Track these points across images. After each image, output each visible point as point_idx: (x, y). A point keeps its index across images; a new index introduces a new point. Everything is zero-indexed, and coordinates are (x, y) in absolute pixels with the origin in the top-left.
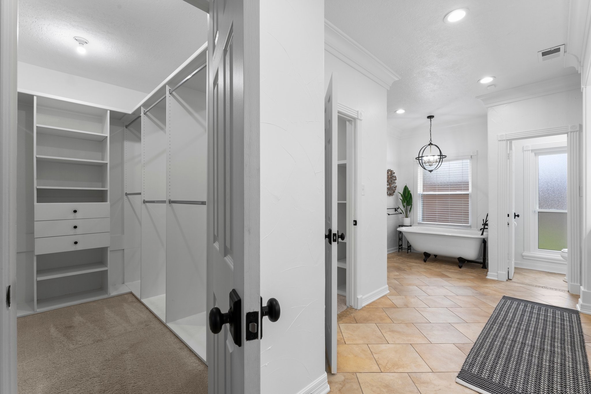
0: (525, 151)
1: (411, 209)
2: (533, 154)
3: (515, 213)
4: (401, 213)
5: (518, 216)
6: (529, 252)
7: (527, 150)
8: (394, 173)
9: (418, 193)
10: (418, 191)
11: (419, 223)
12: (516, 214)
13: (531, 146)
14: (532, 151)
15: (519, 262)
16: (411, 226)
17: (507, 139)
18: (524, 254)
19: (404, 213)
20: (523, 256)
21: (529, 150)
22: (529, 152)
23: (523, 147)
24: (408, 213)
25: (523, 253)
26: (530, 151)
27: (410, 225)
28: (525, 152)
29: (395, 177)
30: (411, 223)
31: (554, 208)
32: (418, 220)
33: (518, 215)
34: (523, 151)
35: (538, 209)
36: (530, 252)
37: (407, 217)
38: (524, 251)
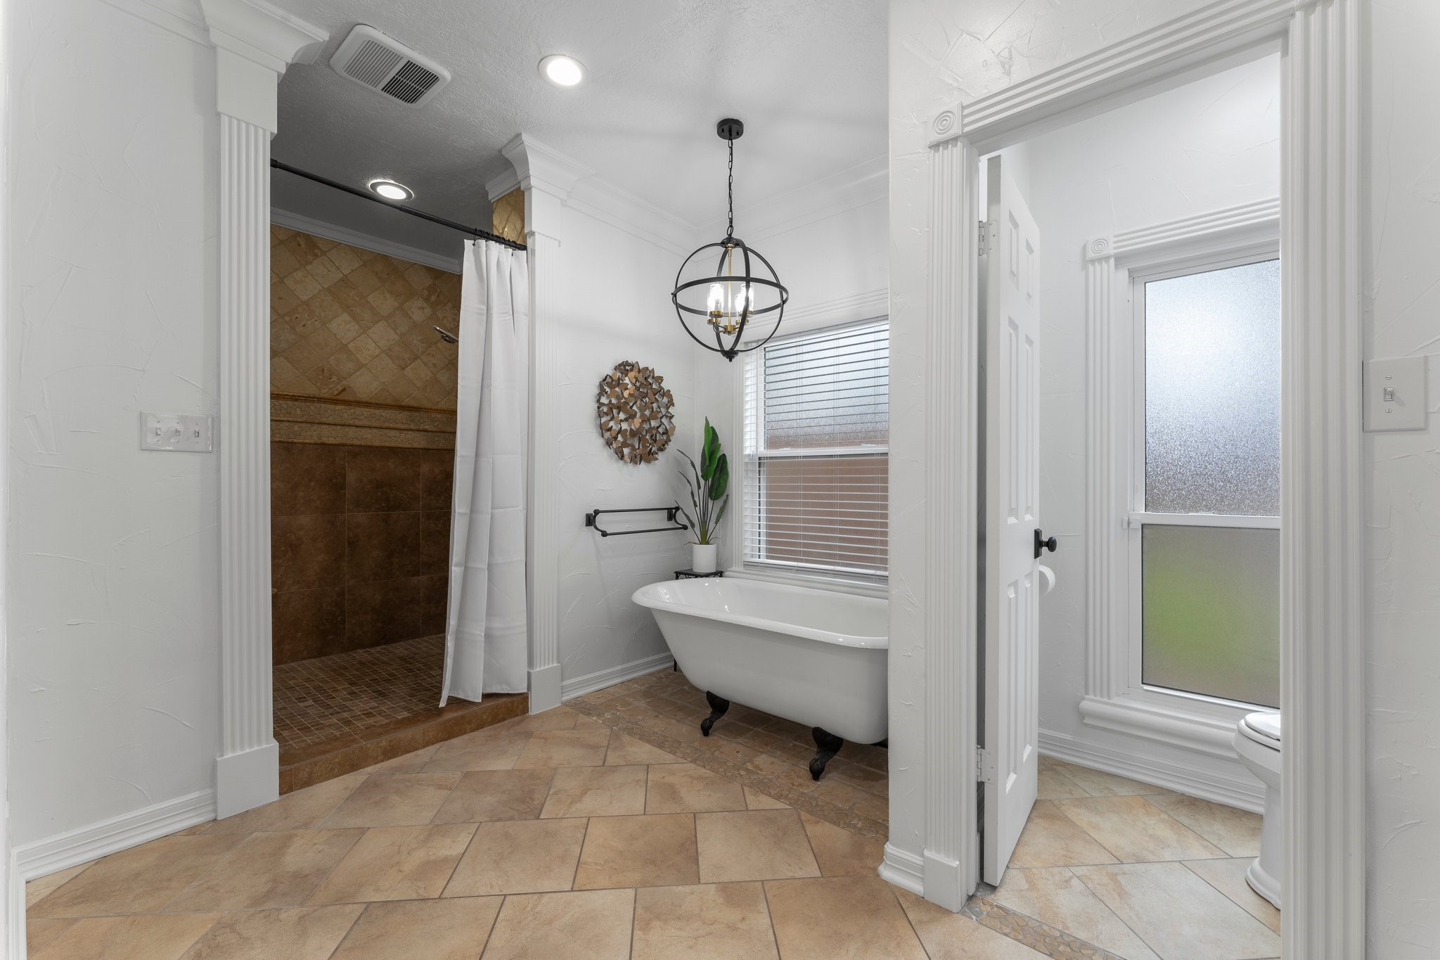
0: (1093, 261)
1: (722, 510)
2: (1124, 275)
3: (1037, 534)
4: (685, 528)
5: (1051, 545)
6: (1106, 700)
7: (1100, 260)
8: (660, 379)
9: (747, 452)
10: (747, 444)
11: (748, 565)
12: (1045, 538)
13: (1116, 239)
14: (1120, 259)
15: (1068, 737)
16: (719, 574)
17: (967, 129)
18: (1086, 705)
19: (693, 525)
20: (1082, 715)
21: (1107, 258)
22: (1105, 265)
23: (1084, 247)
24: (712, 525)
25: (1084, 699)
26: (1112, 261)
27: (713, 571)
28: (1091, 268)
29: (668, 394)
30: (718, 564)
31: (1206, 506)
32: (747, 551)
33: (1050, 539)
34: (1087, 262)
35: (1140, 513)
36: (1109, 697)
37: (705, 540)
38: (1087, 693)
